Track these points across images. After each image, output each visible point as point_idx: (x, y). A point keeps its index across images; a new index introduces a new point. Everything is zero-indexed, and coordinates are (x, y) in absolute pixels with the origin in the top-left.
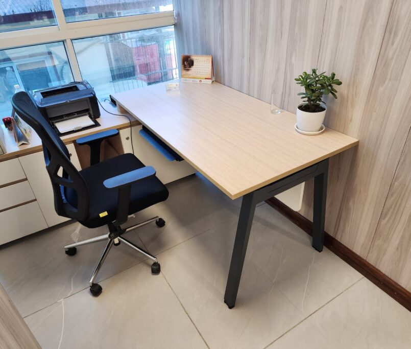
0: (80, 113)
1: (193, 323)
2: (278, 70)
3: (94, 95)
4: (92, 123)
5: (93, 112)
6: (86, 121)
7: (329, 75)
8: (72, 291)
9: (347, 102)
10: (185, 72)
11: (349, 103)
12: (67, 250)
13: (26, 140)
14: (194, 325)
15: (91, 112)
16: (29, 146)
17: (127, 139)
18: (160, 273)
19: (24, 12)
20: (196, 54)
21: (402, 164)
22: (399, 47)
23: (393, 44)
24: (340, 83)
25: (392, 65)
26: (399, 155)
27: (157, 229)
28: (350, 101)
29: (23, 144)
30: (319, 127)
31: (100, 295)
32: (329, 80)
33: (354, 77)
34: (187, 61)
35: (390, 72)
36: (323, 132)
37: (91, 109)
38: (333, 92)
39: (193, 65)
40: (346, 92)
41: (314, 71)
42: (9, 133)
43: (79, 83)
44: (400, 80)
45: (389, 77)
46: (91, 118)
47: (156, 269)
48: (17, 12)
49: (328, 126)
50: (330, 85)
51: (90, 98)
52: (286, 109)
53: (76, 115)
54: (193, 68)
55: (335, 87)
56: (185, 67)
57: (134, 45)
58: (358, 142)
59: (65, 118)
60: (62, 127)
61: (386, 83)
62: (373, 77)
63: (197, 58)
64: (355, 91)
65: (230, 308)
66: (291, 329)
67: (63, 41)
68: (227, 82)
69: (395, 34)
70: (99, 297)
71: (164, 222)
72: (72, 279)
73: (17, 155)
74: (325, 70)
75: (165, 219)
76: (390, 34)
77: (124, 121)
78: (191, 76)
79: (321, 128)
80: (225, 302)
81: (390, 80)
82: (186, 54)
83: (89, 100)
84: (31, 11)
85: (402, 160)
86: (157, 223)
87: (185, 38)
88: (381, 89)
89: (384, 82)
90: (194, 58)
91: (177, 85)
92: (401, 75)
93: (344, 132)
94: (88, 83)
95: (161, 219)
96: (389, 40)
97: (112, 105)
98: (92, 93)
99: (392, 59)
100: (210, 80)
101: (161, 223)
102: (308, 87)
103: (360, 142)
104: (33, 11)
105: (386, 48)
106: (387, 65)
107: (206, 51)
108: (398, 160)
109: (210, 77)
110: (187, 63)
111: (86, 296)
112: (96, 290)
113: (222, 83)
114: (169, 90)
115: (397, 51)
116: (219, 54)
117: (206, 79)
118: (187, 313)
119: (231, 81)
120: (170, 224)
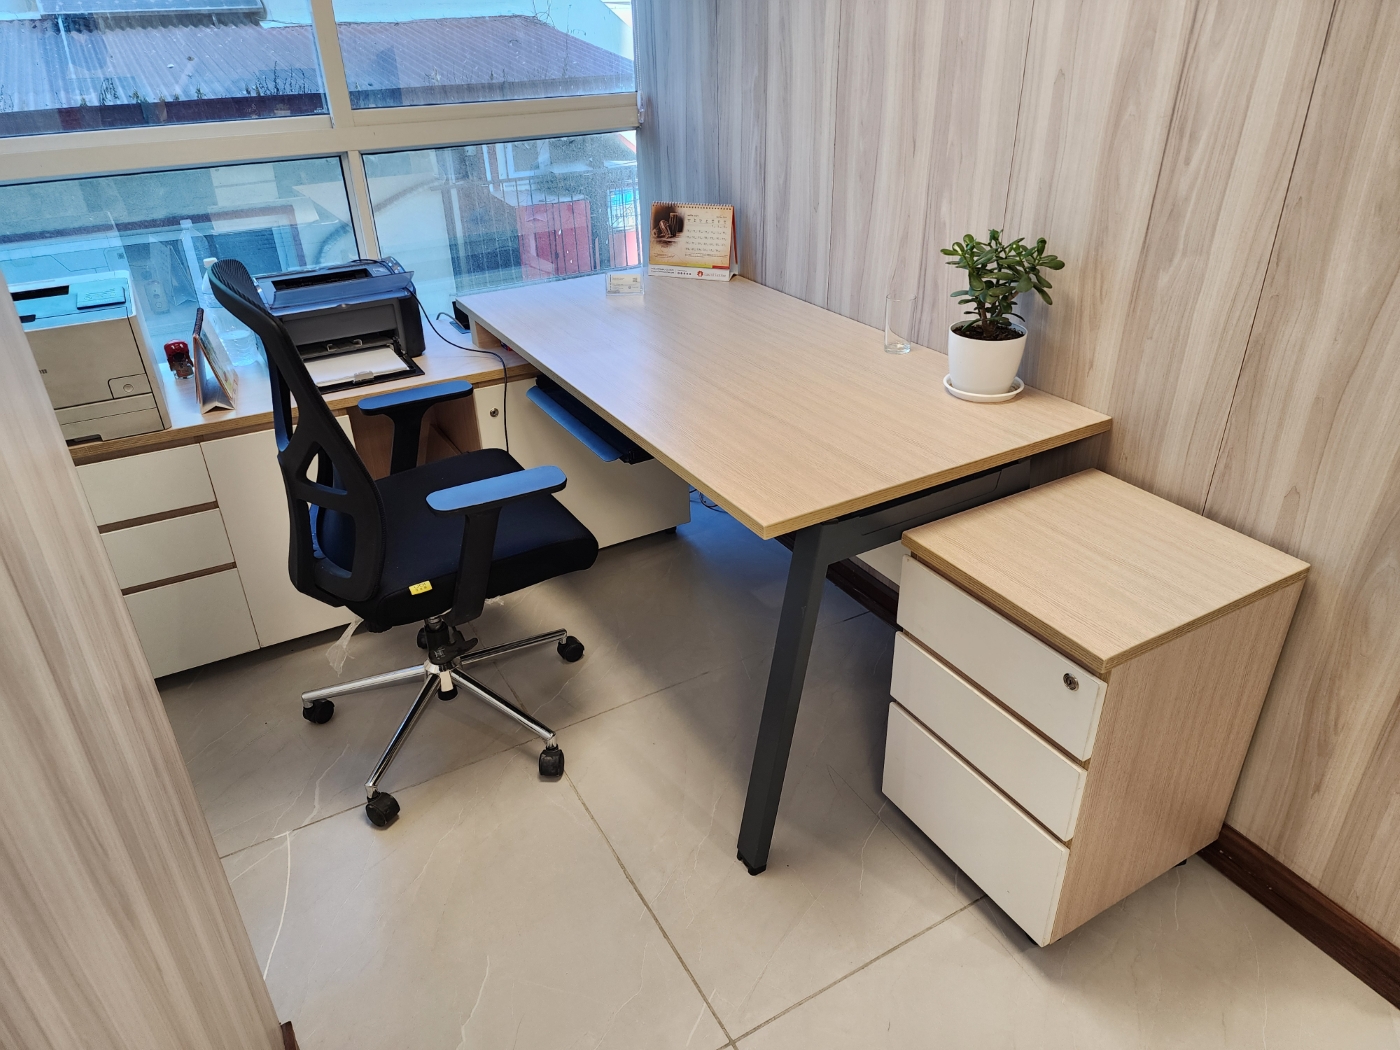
0: (372, 341)
1: (648, 907)
2: (904, 240)
3: (413, 295)
4: (402, 366)
5: (406, 338)
6: (386, 360)
7: (1030, 243)
8: (315, 812)
9: (1081, 316)
10: (658, 249)
11: (1086, 319)
12: (309, 706)
13: (225, 398)
14: (650, 910)
15: (401, 341)
16: (231, 415)
17: (494, 413)
18: (564, 776)
19: (228, 96)
20: (692, 200)
21: (1224, 475)
22: (1203, 167)
23: (1187, 162)
24: (1059, 266)
25: (1188, 215)
26: (1214, 452)
27: (561, 666)
28: (1086, 313)
29: (216, 409)
30: (1007, 384)
31: (394, 825)
32: (1032, 255)
33: (1097, 250)
34: (666, 218)
35: (1183, 233)
36: (1018, 397)
37: (401, 332)
38: (1041, 287)
39: (681, 229)
40: (1077, 291)
41: (994, 236)
42: (177, 384)
43: (375, 262)
44: (1208, 253)
45: (1181, 246)
46: (400, 354)
47: (552, 766)
48: (209, 95)
49: (1032, 381)
50: (1033, 269)
51: (401, 301)
52: (926, 344)
53: (361, 345)
54: (682, 240)
55: (1047, 273)
56: (659, 234)
57: (525, 201)
58: (1110, 422)
59: (330, 351)
60: (322, 372)
61: (1176, 261)
62: (1143, 247)
63: (694, 211)
64: (1098, 288)
65: (753, 871)
66: (920, 934)
67: (340, 157)
68: (770, 278)
69: (1193, 137)
70: (391, 829)
71: (581, 648)
72: (317, 783)
73: (196, 436)
74: (1022, 231)
75: (581, 639)
76: (1181, 137)
77: (489, 365)
78: (674, 260)
79: (1014, 387)
80: (740, 857)
81: (1184, 254)
82: (666, 201)
83: (397, 306)
84: (249, 92)
85: (1221, 466)
86: (562, 649)
87: (664, 163)
88: (1164, 279)
89: (1171, 261)
90: (685, 211)
91: (635, 280)
92: (1211, 241)
93: (1075, 398)
94: (398, 264)
95: (571, 639)
96: (1179, 152)
97: (458, 328)
98: (405, 289)
99: (1187, 199)
100: (727, 272)
101: (572, 651)
102: (976, 273)
103: (1115, 422)
104: (254, 94)
105: (1173, 171)
106: (1175, 215)
107: (718, 195)
108: (1211, 467)
109: (727, 265)
110: (667, 224)
111: (354, 826)
112: (383, 812)
113: (759, 280)
114: (613, 292)
115: (1199, 180)
116: (753, 202)
117: (714, 267)
118: (632, 883)
119: (781, 273)
120: (597, 655)
